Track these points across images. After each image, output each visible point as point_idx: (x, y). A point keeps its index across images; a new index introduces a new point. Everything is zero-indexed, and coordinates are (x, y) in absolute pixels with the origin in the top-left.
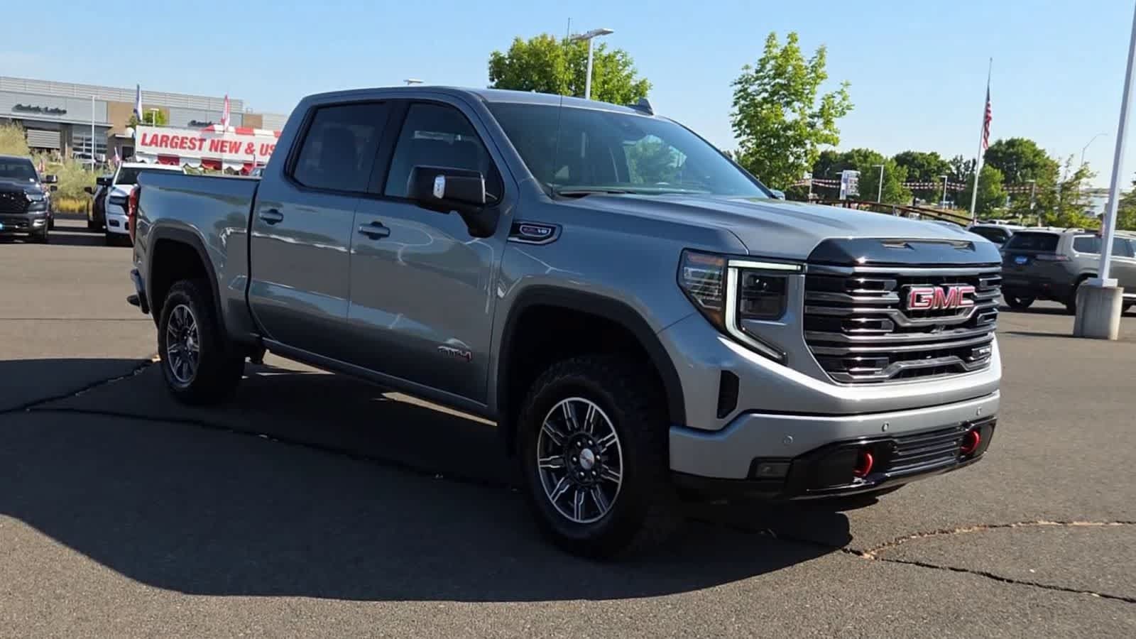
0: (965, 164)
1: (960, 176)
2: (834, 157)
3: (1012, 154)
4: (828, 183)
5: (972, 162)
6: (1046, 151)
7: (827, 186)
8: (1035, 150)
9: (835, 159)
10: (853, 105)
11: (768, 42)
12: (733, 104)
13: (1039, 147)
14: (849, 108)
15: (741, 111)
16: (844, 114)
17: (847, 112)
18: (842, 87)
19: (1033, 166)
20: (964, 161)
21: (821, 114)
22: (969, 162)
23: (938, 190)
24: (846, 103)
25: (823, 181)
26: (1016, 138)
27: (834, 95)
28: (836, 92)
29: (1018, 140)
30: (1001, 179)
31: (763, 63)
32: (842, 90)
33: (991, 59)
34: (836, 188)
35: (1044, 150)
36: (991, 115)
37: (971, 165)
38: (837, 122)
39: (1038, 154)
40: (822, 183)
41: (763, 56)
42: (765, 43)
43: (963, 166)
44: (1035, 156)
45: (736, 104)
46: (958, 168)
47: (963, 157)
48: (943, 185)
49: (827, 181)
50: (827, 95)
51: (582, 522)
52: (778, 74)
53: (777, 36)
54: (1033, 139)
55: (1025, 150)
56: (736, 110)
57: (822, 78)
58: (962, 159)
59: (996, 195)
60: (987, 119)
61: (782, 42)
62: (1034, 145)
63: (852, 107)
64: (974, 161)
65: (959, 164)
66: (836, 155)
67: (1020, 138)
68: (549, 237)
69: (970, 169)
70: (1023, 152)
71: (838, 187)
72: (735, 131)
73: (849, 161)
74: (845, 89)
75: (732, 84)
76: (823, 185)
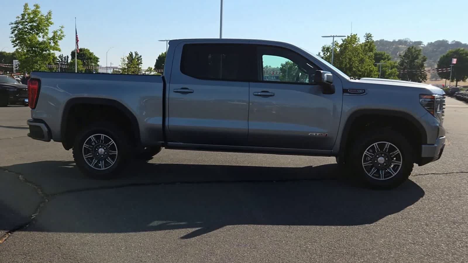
0: (64, 58)
1: (63, 62)
2: (6, 55)
3: (82, 54)
4: (7, 65)
5: (67, 57)
6: (94, 53)
7: (6, 66)
8: (90, 53)
9: (7, 55)
10: (65, 35)
11: (25, 7)
12: (11, 33)
13: (91, 51)
14: (63, 36)
15: (16, 35)
16: (62, 39)
17: (63, 38)
18: (60, 28)
19: (91, 59)
20: (64, 57)
21: (53, 38)
22: (66, 57)
23: (54, 68)
24: (62, 34)
25: (4, 64)
26: (82, 48)
27: (58, 31)
28: (58, 30)
29: (83, 49)
30: (81, 64)
31: (23, 15)
32: (61, 29)
33: (76, 18)
34: (11, 68)
35: (93, 53)
36: (79, 39)
37: (67, 58)
38: (60, 43)
39: (91, 54)
40: (4, 65)
41: (23, 13)
42: (23, 8)
43: (63, 58)
44: (90, 55)
45: (12, 33)
46: (62, 59)
47: (63, 55)
48: (58, 66)
49: (6, 65)
50: (54, 31)
51: (384, 179)
52: (32, 21)
53: (29, 5)
54: (89, 49)
55: (86, 52)
56: (13, 35)
57: (51, 24)
58: (63, 56)
59: (81, 70)
60: (77, 41)
61: (31, 8)
62: (89, 51)
63: (65, 36)
64: (68, 56)
65: (62, 58)
66: (7, 53)
67: (84, 48)
68: (363, 93)
69: (66, 60)
70: (86, 54)
71: (12, 67)
72: (13, 44)
73: (14, 56)
74: (62, 29)
75: (10, 24)
76: (4, 66)
